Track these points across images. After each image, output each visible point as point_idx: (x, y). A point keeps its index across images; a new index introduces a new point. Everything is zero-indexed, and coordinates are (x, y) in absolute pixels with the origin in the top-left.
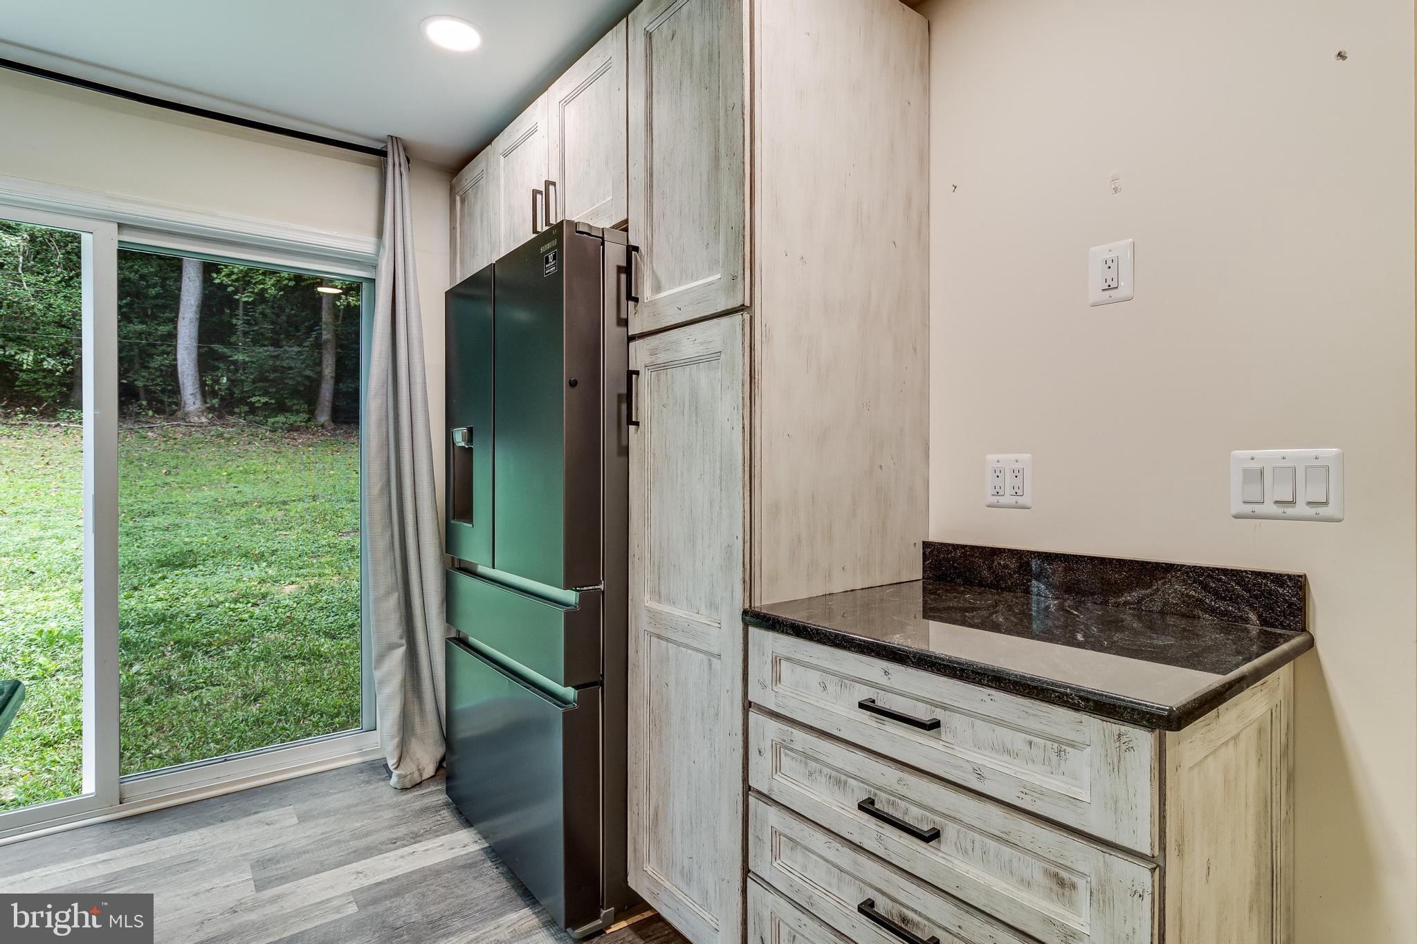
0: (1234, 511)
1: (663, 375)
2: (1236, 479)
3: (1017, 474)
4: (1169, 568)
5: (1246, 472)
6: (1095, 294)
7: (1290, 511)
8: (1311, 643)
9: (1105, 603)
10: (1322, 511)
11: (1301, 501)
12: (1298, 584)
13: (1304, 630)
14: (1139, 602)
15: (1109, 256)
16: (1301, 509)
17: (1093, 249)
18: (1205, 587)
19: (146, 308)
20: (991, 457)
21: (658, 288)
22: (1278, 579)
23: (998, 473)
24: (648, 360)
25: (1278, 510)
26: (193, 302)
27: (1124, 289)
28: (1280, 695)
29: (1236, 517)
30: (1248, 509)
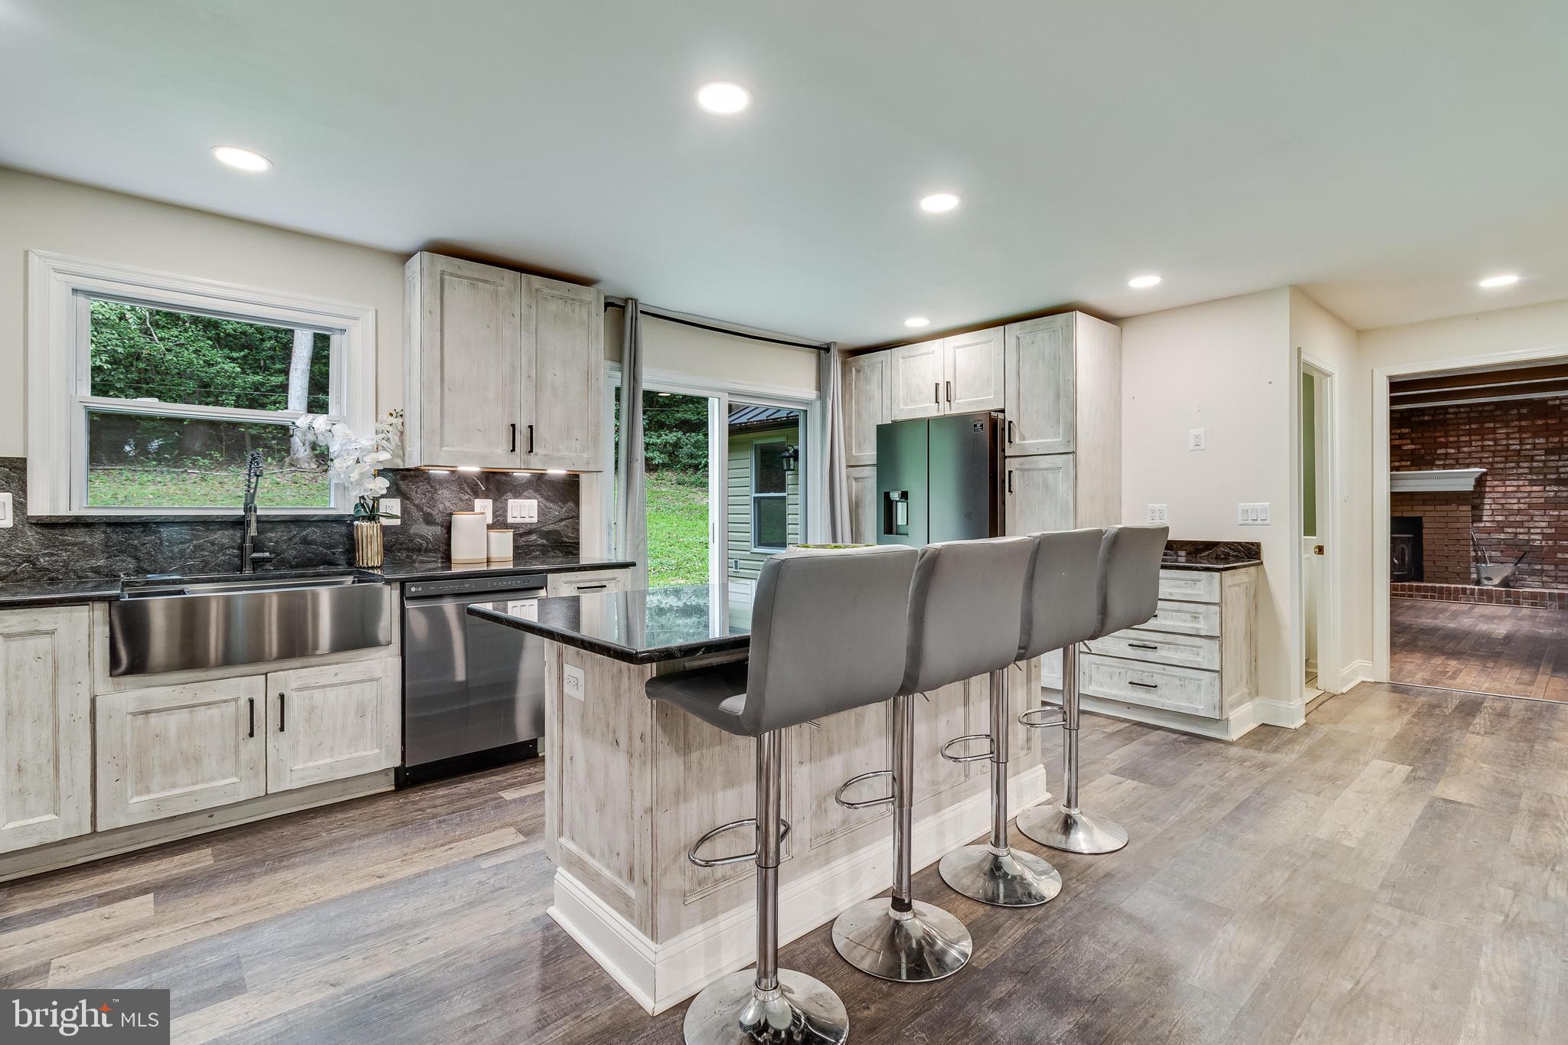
0: (1239, 523)
1: (1026, 474)
2: (1240, 512)
3: (1161, 511)
4: (1219, 543)
5: (1243, 510)
6: (1192, 447)
7: (1256, 522)
8: (1262, 563)
9: (1196, 557)
10: (1265, 522)
11: (1259, 520)
12: (1258, 545)
13: (1260, 559)
14: (1208, 555)
15: (1196, 434)
16: (1259, 522)
17: (1191, 430)
18: (1230, 548)
19: (259, 359)
20: (1150, 505)
21: (1023, 438)
22: (1252, 544)
23: (1153, 511)
24: (1018, 467)
25: (1252, 522)
26: (305, 354)
27: (1202, 447)
28: (1252, 578)
29: (1240, 525)
30: (1243, 522)
